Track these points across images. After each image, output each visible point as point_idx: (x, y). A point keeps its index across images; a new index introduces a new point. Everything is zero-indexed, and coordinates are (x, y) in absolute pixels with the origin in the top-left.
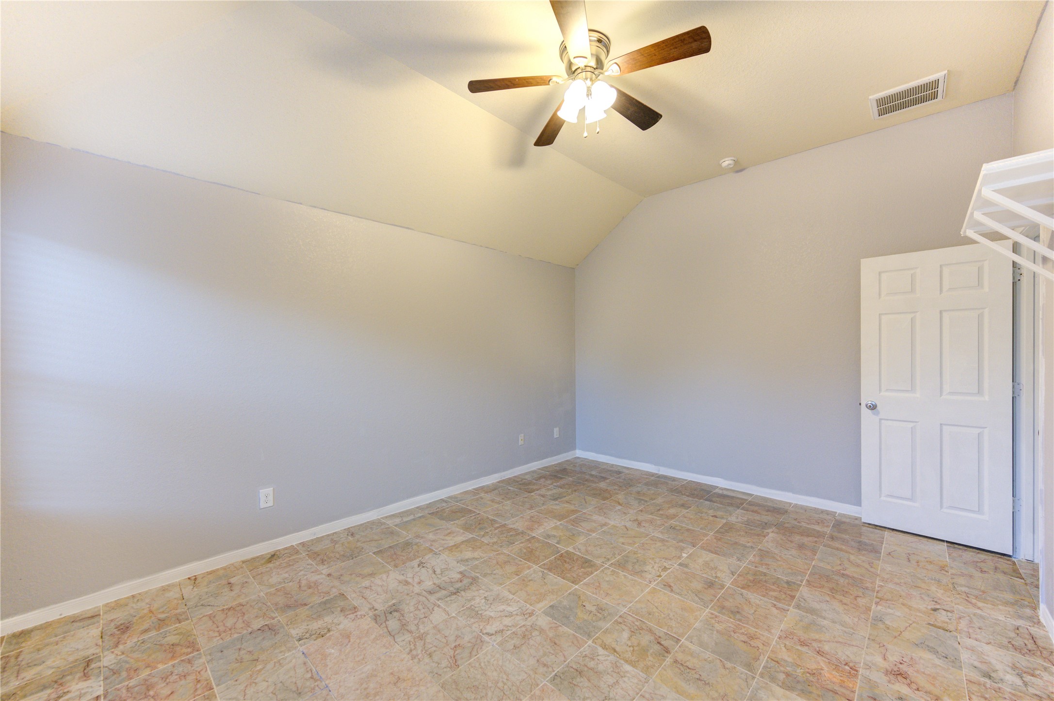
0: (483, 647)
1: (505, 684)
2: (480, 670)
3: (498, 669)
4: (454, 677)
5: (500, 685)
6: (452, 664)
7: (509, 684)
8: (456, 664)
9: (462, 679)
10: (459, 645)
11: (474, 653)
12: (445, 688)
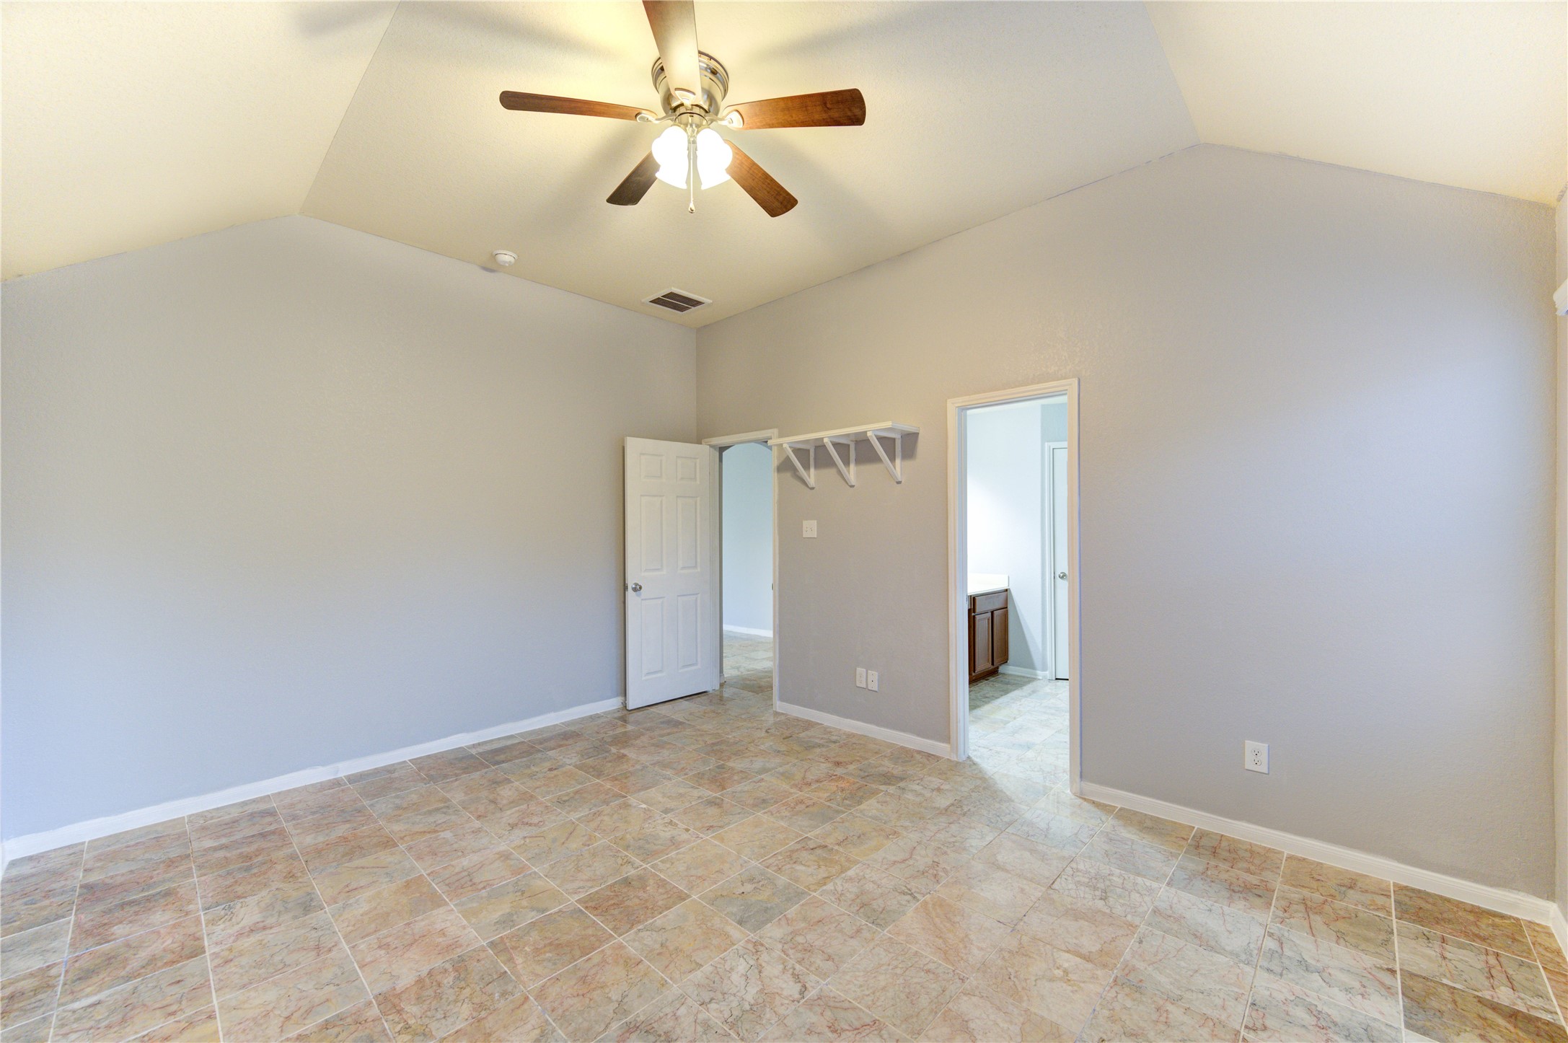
0: (832, 995)
1: (896, 967)
2: (878, 994)
3: (873, 975)
4: (898, 1022)
5: (899, 971)
6: (872, 1029)
7: (895, 963)
8: (871, 1024)
9: (899, 1012)
10: (830, 1027)
11: (846, 1005)
12: (920, 1030)
